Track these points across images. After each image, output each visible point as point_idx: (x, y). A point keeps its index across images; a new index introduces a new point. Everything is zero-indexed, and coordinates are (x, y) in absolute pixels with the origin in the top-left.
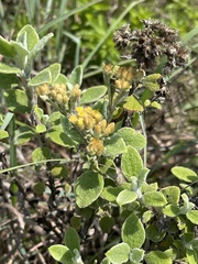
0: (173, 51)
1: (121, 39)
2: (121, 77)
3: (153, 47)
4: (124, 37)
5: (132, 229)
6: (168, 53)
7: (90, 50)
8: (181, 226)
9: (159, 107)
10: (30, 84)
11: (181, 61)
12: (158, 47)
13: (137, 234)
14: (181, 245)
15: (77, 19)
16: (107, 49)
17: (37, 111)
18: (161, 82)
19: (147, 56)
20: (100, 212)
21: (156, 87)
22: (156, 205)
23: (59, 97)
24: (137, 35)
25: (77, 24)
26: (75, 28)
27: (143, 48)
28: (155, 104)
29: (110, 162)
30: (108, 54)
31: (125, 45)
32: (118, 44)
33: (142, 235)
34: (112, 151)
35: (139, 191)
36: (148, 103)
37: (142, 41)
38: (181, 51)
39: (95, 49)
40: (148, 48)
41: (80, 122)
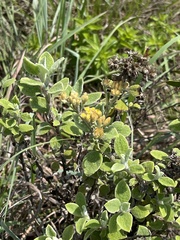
0: (146, 71)
2: (114, 88)
3: (133, 69)
4: (115, 63)
5: (122, 190)
6: (143, 73)
7: (87, 63)
8: (155, 188)
9: (139, 107)
10: (49, 92)
11: (151, 78)
12: (137, 69)
13: (125, 193)
14: (156, 202)
15: (76, 37)
16: (101, 61)
17: (54, 111)
18: (140, 91)
19: (129, 75)
20: (100, 182)
21: (136, 94)
22: (138, 172)
23: (74, 101)
24: (123, 61)
25: (76, 41)
26: (74, 44)
27: (127, 70)
28: (137, 105)
29: (107, 145)
30: (102, 65)
31: (115, 67)
32: (111, 67)
33: (129, 194)
34: (108, 136)
35: (126, 164)
36: (131, 104)
38: (151, 71)
39: (91, 62)
40: (130, 70)
41: (88, 117)
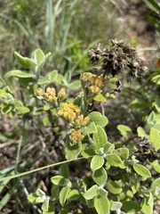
0: (136, 64)
1: (94, 55)
2: (94, 84)
4: (97, 53)
6: (131, 66)
8: (128, 170)
11: (141, 72)
12: (123, 60)
18: (118, 84)
19: (114, 68)
21: (115, 87)
23: (50, 98)
24: (107, 51)
27: (112, 61)
31: (97, 59)
32: (92, 59)
34: (87, 130)
36: (108, 95)
37: (111, 56)
40: (116, 62)
